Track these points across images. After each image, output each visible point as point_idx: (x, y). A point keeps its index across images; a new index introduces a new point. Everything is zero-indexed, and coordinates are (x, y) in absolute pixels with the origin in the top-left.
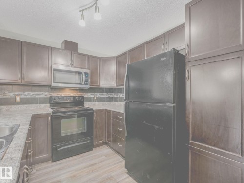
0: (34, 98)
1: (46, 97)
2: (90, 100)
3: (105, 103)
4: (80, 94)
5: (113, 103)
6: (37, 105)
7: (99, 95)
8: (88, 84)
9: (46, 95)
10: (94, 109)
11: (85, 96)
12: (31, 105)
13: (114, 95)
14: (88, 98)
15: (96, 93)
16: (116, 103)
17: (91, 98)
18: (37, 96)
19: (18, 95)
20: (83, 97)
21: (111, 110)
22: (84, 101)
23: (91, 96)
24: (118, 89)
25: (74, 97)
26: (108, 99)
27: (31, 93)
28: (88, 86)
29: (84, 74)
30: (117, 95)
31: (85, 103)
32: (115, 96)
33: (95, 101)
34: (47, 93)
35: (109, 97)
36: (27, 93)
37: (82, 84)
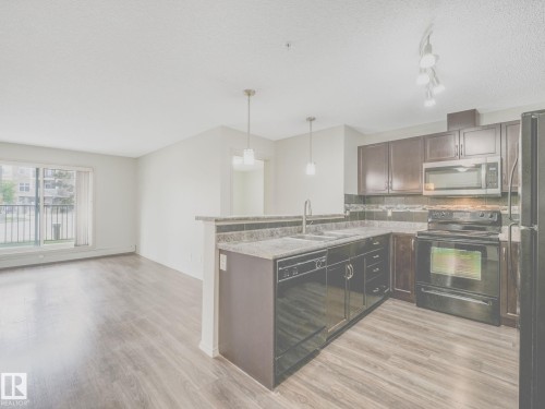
0: (409, 213)
1: (424, 211)
4: (490, 207)
8: (497, 187)
9: (424, 209)
11: (503, 212)
18: (411, 211)
19: (390, 208)
20: (497, 213)
27: (405, 206)
28: (497, 191)
29: (484, 167)
34: (425, 206)
36: (399, 206)
37: (480, 188)
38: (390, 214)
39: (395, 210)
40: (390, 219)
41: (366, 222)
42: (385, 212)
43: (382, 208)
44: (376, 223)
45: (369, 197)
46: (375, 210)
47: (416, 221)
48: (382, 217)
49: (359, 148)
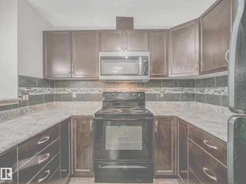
0: (89, 95)
1: (100, 93)
2: (153, 98)
3: (178, 103)
4: (139, 89)
5: (193, 104)
6: (91, 102)
7: (169, 90)
8: (147, 75)
9: (100, 91)
10: (155, 114)
11: (146, 92)
12: (85, 102)
13: (196, 91)
14: (151, 95)
15: (163, 88)
16: (201, 104)
17: (154, 94)
18: (91, 92)
19: (74, 91)
20: (143, 93)
21: (188, 120)
22: (144, 100)
23: (156, 92)
24: (204, 80)
25: (131, 93)
26: (185, 97)
27: (86, 89)
28: (148, 78)
29: (140, 59)
30: (203, 91)
31: (147, 102)
32: (198, 92)
33: (161, 99)
34: (101, 89)
35: (187, 94)
36: (81, 89)
37: (138, 75)
38: (74, 96)
39: (79, 92)
40: (75, 100)
41: (54, 103)
42: (70, 94)
43: (68, 90)
44: (64, 104)
45: (57, 81)
46: (62, 93)
47: (94, 101)
48: (68, 98)
49: (44, 32)
